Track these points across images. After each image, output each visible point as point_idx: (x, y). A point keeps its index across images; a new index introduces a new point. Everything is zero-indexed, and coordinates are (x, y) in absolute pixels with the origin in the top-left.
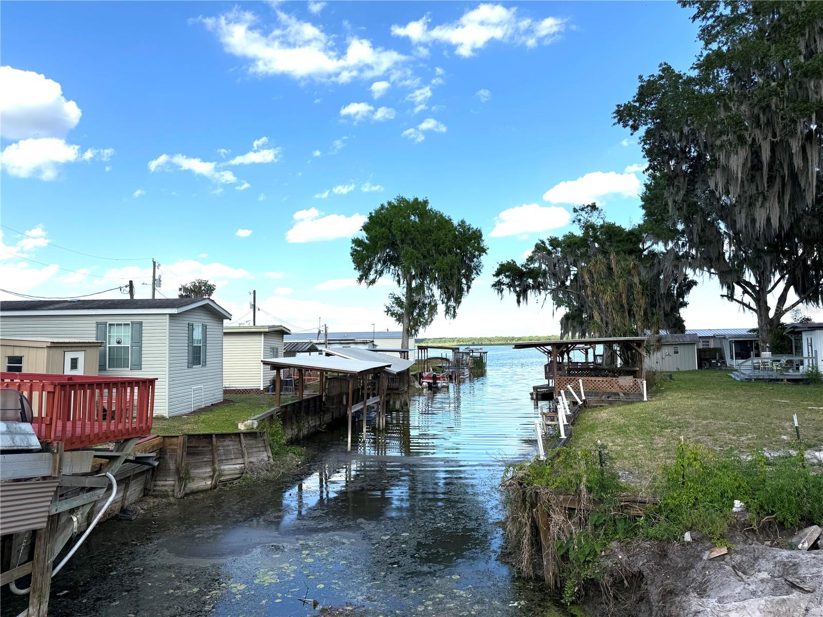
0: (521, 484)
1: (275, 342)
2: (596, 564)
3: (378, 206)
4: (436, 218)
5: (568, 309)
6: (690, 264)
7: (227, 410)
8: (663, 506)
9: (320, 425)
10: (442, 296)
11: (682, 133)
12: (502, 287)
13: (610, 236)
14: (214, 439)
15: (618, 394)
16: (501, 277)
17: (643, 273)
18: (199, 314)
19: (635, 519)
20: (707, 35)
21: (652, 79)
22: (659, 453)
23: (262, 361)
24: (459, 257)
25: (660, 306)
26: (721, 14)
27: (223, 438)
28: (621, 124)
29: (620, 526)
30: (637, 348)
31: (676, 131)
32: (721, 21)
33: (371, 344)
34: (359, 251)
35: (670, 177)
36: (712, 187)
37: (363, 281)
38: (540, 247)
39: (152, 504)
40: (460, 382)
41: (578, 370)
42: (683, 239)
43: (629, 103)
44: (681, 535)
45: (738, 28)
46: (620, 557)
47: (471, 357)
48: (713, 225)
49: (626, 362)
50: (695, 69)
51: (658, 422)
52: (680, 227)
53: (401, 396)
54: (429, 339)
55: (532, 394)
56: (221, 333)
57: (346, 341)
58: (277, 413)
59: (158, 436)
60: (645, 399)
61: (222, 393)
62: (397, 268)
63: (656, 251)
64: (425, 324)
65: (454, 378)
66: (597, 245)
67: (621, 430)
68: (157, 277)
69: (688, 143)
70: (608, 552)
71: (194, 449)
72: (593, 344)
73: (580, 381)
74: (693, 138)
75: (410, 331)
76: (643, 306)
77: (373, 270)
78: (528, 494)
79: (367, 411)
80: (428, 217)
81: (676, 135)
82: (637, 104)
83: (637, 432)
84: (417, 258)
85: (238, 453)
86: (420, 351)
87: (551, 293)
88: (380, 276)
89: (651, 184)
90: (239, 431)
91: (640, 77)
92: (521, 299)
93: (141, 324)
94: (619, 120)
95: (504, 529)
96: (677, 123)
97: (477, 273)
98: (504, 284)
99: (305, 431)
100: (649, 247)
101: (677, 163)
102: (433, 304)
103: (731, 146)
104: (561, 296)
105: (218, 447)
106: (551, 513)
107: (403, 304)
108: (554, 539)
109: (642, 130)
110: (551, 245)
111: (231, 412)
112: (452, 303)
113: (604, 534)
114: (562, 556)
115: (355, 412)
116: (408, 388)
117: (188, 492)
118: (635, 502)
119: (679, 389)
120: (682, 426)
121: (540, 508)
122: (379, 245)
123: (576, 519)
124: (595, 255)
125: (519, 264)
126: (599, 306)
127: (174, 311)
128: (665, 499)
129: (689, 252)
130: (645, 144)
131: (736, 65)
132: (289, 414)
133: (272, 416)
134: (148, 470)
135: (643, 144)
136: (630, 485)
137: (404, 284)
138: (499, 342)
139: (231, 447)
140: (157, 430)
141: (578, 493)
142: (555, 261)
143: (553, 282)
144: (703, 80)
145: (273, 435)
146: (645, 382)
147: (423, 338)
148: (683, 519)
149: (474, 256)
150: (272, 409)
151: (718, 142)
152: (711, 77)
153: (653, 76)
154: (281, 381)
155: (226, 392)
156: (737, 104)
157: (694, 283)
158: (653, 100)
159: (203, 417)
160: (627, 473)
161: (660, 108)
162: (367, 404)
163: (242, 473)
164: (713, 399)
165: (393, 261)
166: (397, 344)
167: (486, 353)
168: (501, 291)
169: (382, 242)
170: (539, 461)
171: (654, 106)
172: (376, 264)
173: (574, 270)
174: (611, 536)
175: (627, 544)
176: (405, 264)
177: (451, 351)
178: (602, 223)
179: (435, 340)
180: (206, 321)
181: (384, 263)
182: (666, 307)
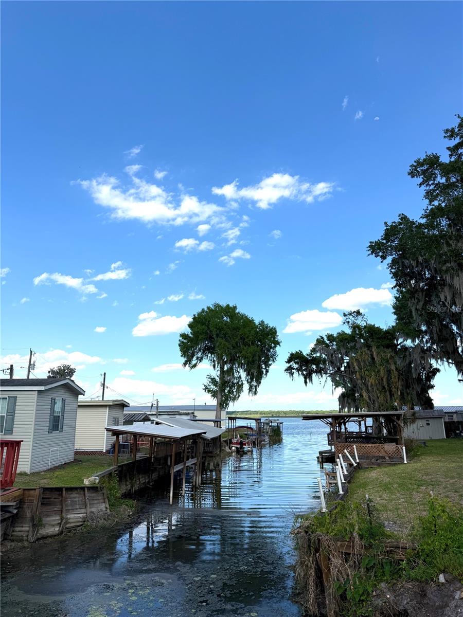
0: (306, 532)
1: (117, 413)
2: (369, 603)
3: (200, 310)
4: (242, 318)
5: (344, 389)
6: (433, 356)
7: (76, 468)
8: (420, 551)
9: (149, 482)
10: (247, 378)
11: (418, 262)
12: (293, 371)
13: (372, 334)
14: (64, 492)
15: (384, 458)
16: (291, 363)
17: (399, 363)
18: (60, 391)
19: (399, 563)
20: (430, 196)
21: (394, 224)
22: (417, 507)
23: (105, 428)
24: (260, 348)
25: (413, 388)
26: (439, 182)
27: (71, 491)
28: (374, 255)
29: (387, 568)
30: (396, 421)
31: (413, 260)
32: (439, 187)
33: (192, 415)
34: (185, 343)
35: (412, 292)
36: (443, 299)
37: (188, 365)
38: (320, 342)
39: (9, 547)
40: (262, 447)
41: (354, 438)
42: (426, 337)
43: (379, 240)
44: (436, 576)
45: (451, 192)
46: (388, 596)
47: (270, 426)
48: (447, 327)
49: (389, 432)
50: (424, 218)
51: (416, 480)
52: (424, 328)
53: (214, 459)
54: (238, 412)
55: (318, 458)
56: (76, 406)
57: (173, 412)
58: (115, 471)
59: (20, 489)
60: (406, 462)
61: (74, 454)
62: (213, 356)
63: (407, 346)
64: (234, 399)
65: (256, 444)
66: (362, 341)
67: (386, 487)
68: (32, 363)
69: (423, 268)
70: (378, 592)
71: (47, 500)
72: (364, 417)
73: (354, 446)
74: (426, 264)
75: (222, 405)
76: (400, 387)
77: (195, 357)
78: (312, 540)
79: (187, 471)
80: (236, 318)
81: (414, 263)
82: (385, 241)
83: (399, 489)
84: (228, 348)
85: (82, 504)
86: (230, 421)
87: (330, 376)
88: (200, 361)
89: (399, 296)
90: (84, 486)
91: (386, 223)
92: (308, 380)
93: (15, 398)
94: (372, 253)
95: (295, 572)
96: (414, 254)
97: (273, 361)
98: (294, 369)
99: (136, 487)
100: (401, 343)
101: (416, 282)
102: (240, 383)
103: (454, 271)
104: (338, 379)
105: (67, 498)
106: (331, 557)
107: (217, 383)
108: (334, 581)
109: (389, 259)
110: (328, 340)
111: (79, 470)
112: (254, 383)
113: (375, 576)
114: (341, 596)
115: (177, 471)
116: (220, 451)
117: (40, 537)
118: (398, 547)
119: (431, 454)
120: (433, 484)
121: (322, 553)
122: (200, 338)
123: (351, 563)
124: (361, 348)
125: (305, 354)
126: (367, 387)
127: (42, 388)
128: (421, 546)
129: (432, 347)
130: (392, 268)
131: (452, 216)
132: (125, 472)
133: (110, 474)
134: (9, 518)
135: (390, 268)
136: (393, 533)
137: (218, 368)
138: (293, 415)
139: (77, 499)
140: (19, 484)
141: (352, 539)
142: (332, 352)
143: (331, 368)
144: (430, 226)
145: (110, 490)
146: (404, 447)
147: (234, 411)
148: (437, 562)
149: (271, 348)
150: (111, 468)
151: (444, 268)
152: (435, 223)
153: (394, 222)
154: (120, 445)
155: (77, 453)
156: (455, 241)
157: (437, 370)
158: (396, 239)
159: (57, 473)
160: (392, 523)
161: (401, 244)
162: (187, 465)
163: (84, 522)
164: (458, 462)
165: (210, 350)
166: (212, 415)
167: (282, 423)
168: (292, 374)
169: (202, 336)
170: (322, 513)
171: (396, 242)
172: (197, 353)
173: (347, 359)
174: (380, 578)
175: (394, 584)
176: (220, 352)
177: (254, 421)
178: (365, 324)
179: (243, 412)
180: (66, 396)
181: (203, 352)
182: (417, 388)
